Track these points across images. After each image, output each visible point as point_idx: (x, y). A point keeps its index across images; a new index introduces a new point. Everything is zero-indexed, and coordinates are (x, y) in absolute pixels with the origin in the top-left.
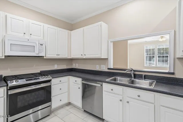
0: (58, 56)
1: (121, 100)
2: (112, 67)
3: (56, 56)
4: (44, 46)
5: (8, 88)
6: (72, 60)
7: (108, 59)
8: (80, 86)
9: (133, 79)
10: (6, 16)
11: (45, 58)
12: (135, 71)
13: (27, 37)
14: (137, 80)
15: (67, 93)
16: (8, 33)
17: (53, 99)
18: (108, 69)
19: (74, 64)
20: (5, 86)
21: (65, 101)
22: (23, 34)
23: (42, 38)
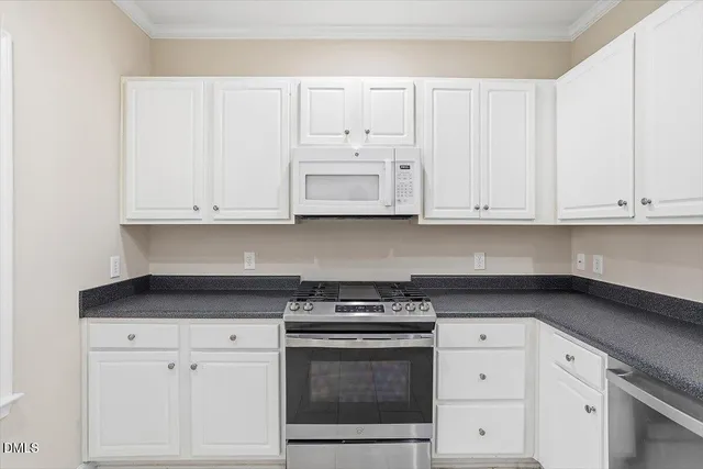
0: (484, 214)
3: (472, 213)
4: (415, 171)
10: (300, 87)
11: (421, 221)
16: (303, 141)
19: (581, 257)
22: (343, 136)
23: (407, 138)
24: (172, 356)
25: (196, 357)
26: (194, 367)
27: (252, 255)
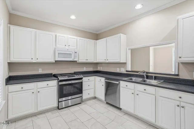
0: (87, 61)
1: (133, 93)
2: (130, 70)
3: (85, 61)
4: (77, 53)
5: (59, 81)
6: (97, 64)
7: (126, 63)
8: (104, 84)
9: (145, 79)
10: (56, 35)
11: (78, 62)
12: (147, 73)
13: (67, 47)
14: (148, 80)
15: (93, 89)
16: (57, 46)
17: (84, 92)
18: (126, 71)
19: (99, 67)
20: (57, 79)
21: (92, 95)
22: (65, 46)
23: (75, 47)
24: (32, 91)
25: (38, 90)
26: (39, 92)
27: (41, 69)
